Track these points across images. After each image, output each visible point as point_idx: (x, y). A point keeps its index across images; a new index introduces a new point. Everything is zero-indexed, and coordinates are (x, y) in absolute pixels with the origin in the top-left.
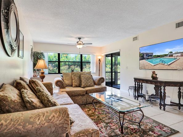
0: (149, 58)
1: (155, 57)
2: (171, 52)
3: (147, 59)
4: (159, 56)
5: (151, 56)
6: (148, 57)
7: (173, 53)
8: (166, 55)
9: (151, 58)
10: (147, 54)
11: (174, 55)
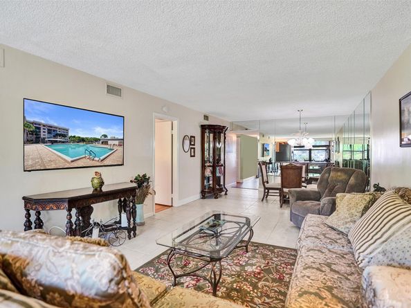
0: (56, 142)
1: (74, 141)
2: (105, 136)
3: (53, 142)
4: (83, 140)
5: (64, 136)
6: (55, 137)
7: (109, 138)
8: (96, 140)
9: (63, 142)
10: (51, 130)
11: (110, 142)
